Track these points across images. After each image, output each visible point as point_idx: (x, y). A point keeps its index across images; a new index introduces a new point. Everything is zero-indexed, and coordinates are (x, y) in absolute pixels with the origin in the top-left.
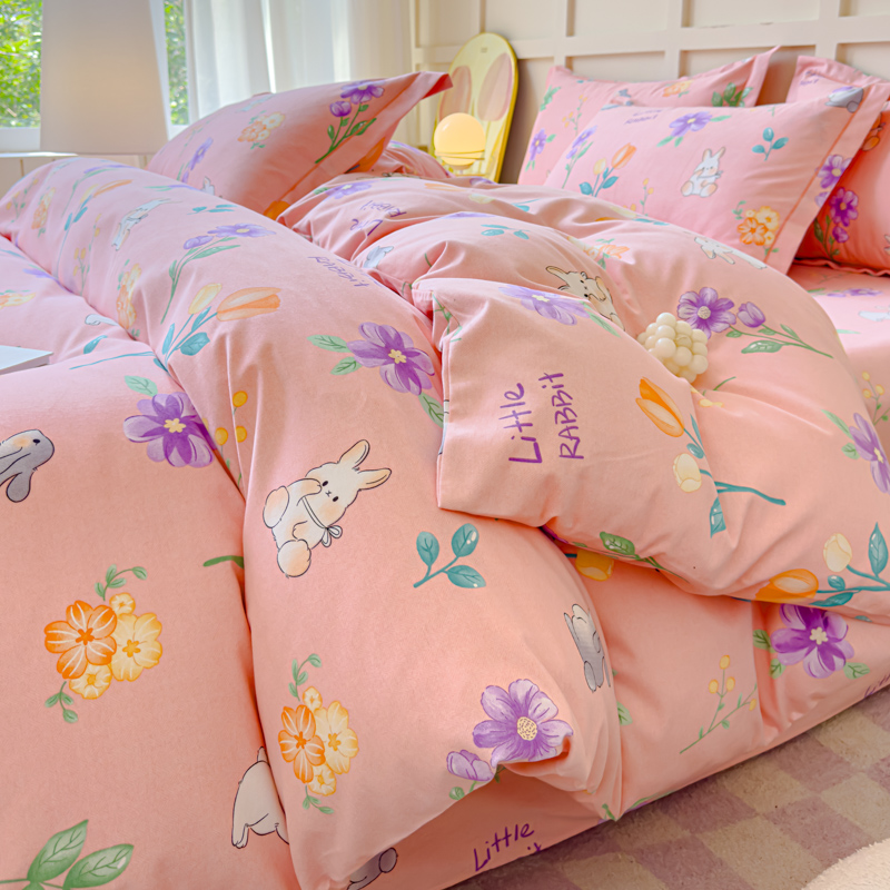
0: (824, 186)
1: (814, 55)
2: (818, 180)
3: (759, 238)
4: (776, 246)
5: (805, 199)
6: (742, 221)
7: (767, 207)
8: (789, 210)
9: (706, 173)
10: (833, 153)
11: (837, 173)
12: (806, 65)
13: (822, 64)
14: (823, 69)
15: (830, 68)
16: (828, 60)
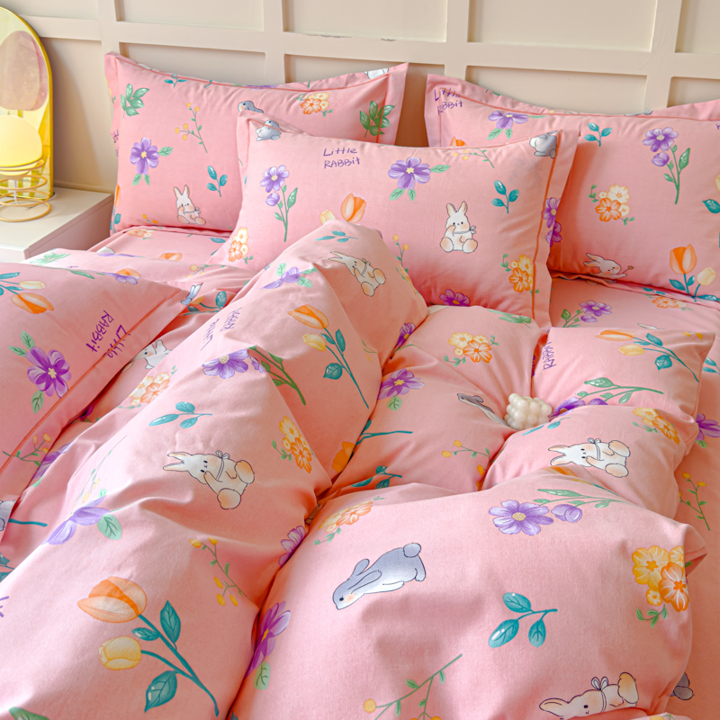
0: (549, 227)
1: (443, 74)
2: (545, 222)
3: (526, 285)
4: (537, 287)
5: (540, 240)
6: (511, 273)
7: (523, 256)
8: (534, 253)
9: (459, 229)
10: (549, 197)
11: (554, 212)
12: (435, 83)
13: (456, 84)
14: (458, 89)
15: (464, 88)
16: (460, 80)
